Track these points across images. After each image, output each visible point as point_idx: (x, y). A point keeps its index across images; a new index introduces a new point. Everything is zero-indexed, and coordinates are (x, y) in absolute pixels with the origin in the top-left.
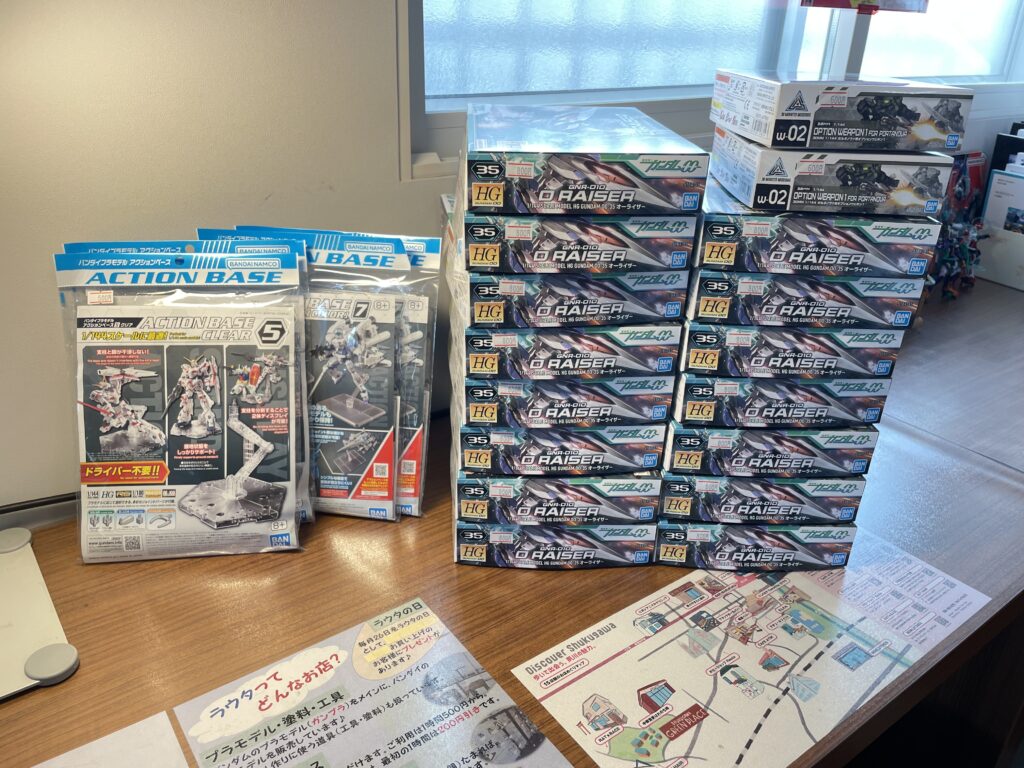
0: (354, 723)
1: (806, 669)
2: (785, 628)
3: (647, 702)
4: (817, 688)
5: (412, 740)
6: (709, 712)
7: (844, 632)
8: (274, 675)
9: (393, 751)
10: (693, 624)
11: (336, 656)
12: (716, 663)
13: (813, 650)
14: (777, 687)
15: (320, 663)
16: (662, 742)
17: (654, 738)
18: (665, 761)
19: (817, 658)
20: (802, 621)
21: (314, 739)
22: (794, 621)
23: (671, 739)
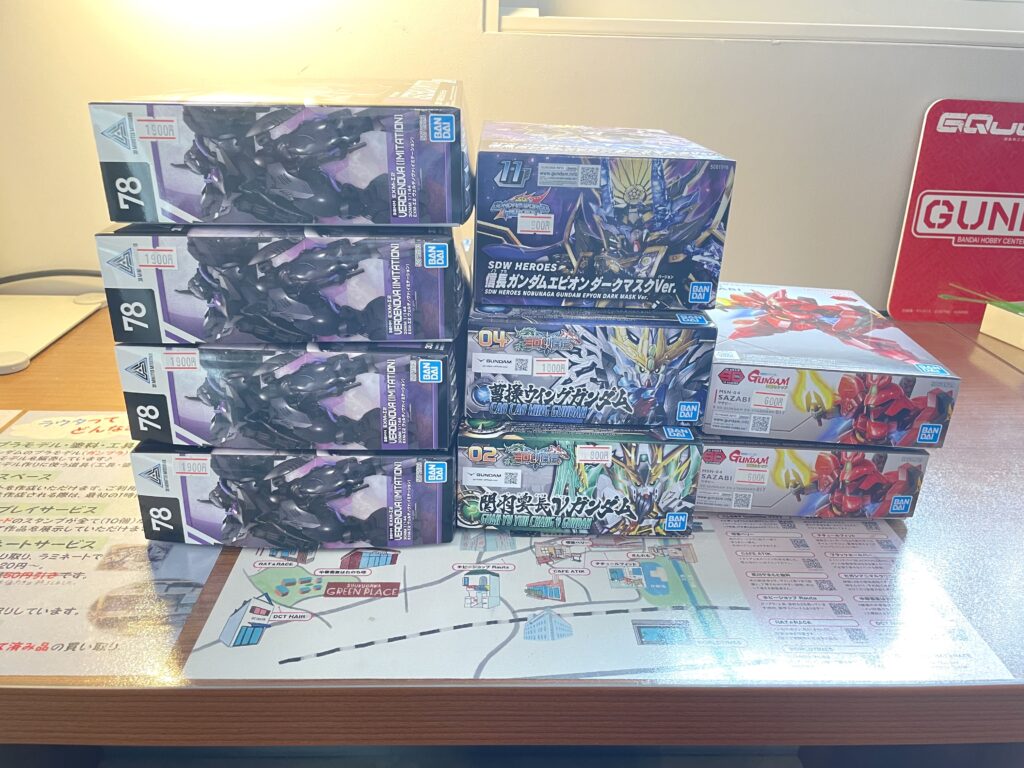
0: (112, 465)
1: (576, 614)
2: (612, 571)
3: (352, 559)
4: (562, 636)
7: (692, 608)
8: (113, 418)
9: (104, 492)
12: (479, 562)
13: (615, 604)
14: (514, 612)
17: (311, 587)
18: (291, 607)
19: (608, 613)
20: (648, 577)
21: (69, 462)
22: (636, 572)
23: (326, 595)
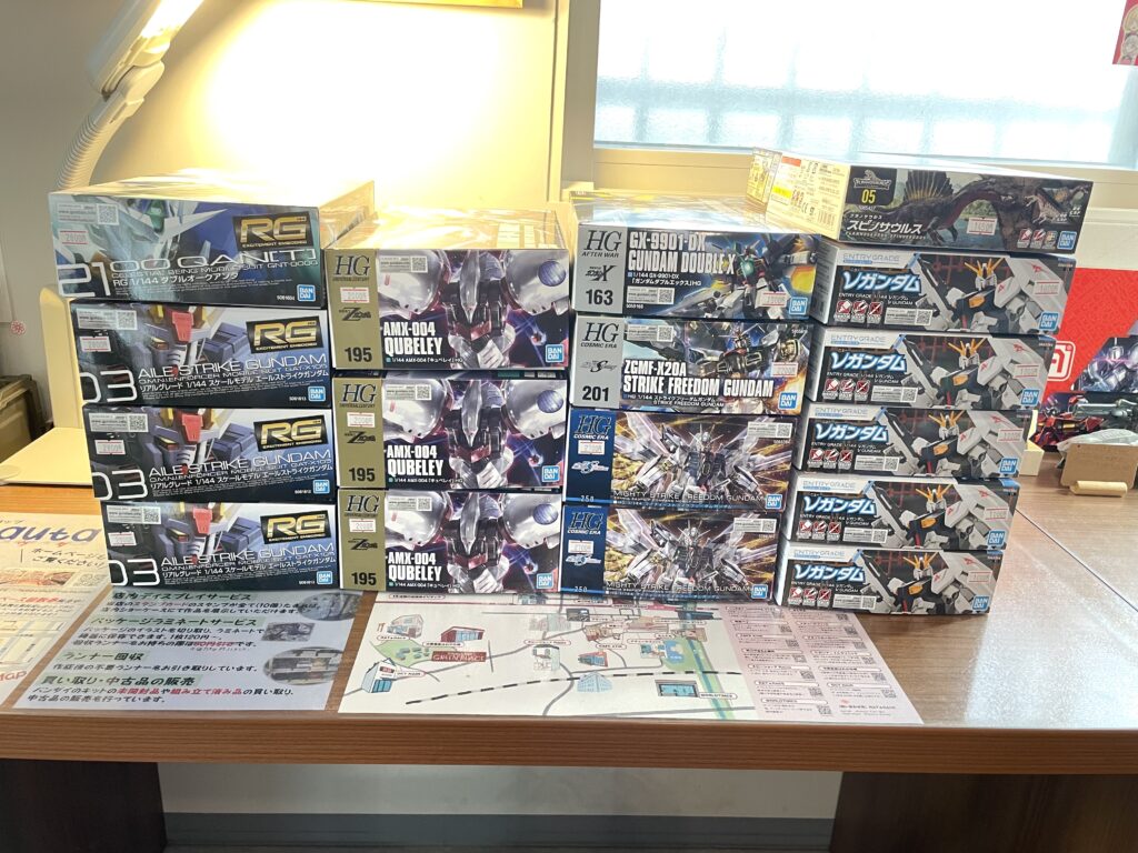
1: (615, 675)
2: (643, 647)
3: (450, 636)
4: (604, 690)
6: (488, 661)
7: (700, 673)
10: (564, 611)
12: (543, 639)
13: (645, 669)
14: (570, 674)
16: (423, 658)
17: (422, 654)
18: (409, 668)
19: (639, 674)
20: (669, 651)
22: (661, 647)
23: (433, 660)
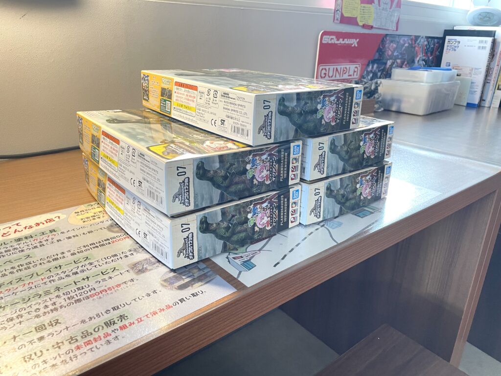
0: (58, 241)
4: (341, 225)
5: (94, 246)
6: (277, 234)
8: (17, 224)
9: (79, 251)
11: (59, 217)
15: (48, 220)
16: (246, 245)
18: (247, 252)
21: (31, 247)
23: (252, 244)
